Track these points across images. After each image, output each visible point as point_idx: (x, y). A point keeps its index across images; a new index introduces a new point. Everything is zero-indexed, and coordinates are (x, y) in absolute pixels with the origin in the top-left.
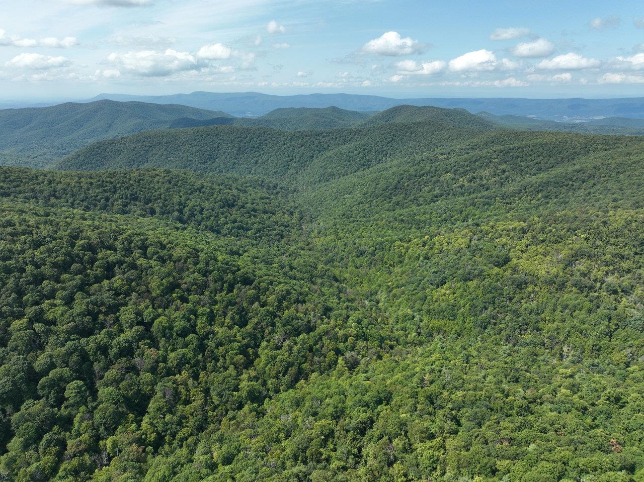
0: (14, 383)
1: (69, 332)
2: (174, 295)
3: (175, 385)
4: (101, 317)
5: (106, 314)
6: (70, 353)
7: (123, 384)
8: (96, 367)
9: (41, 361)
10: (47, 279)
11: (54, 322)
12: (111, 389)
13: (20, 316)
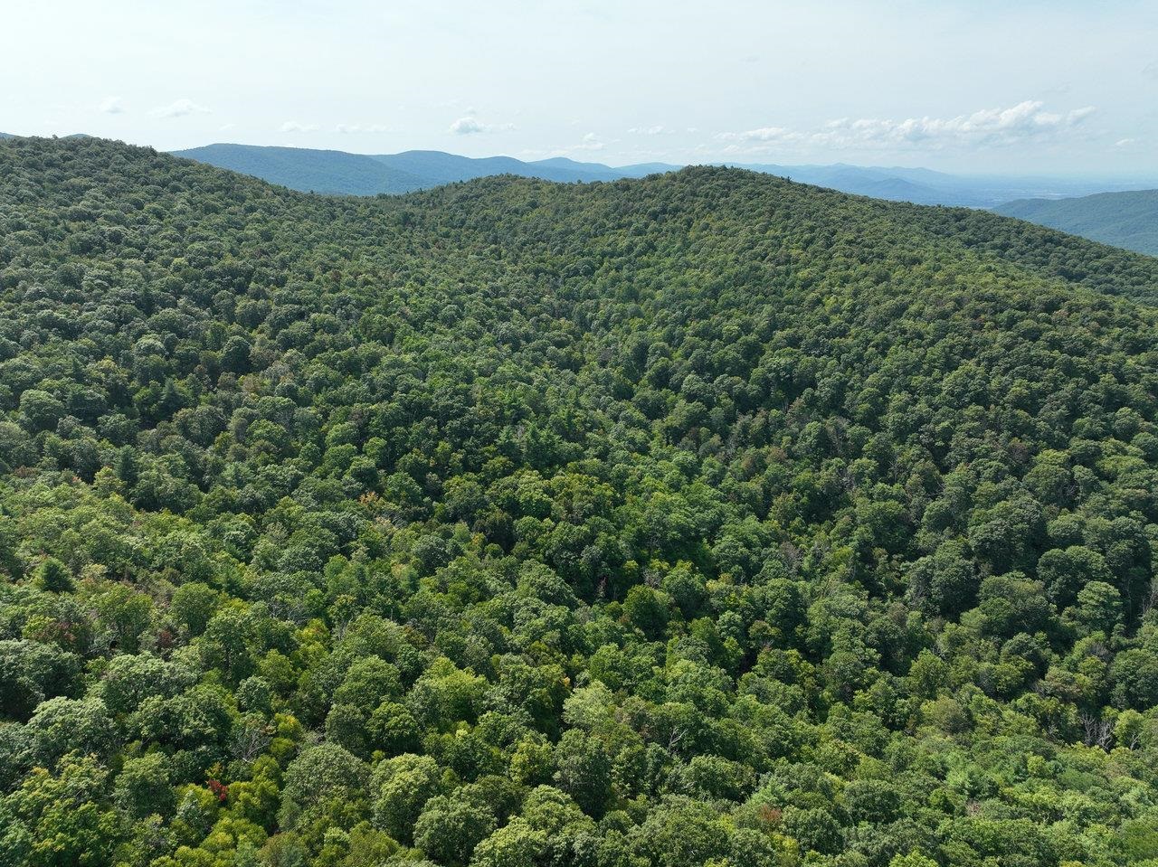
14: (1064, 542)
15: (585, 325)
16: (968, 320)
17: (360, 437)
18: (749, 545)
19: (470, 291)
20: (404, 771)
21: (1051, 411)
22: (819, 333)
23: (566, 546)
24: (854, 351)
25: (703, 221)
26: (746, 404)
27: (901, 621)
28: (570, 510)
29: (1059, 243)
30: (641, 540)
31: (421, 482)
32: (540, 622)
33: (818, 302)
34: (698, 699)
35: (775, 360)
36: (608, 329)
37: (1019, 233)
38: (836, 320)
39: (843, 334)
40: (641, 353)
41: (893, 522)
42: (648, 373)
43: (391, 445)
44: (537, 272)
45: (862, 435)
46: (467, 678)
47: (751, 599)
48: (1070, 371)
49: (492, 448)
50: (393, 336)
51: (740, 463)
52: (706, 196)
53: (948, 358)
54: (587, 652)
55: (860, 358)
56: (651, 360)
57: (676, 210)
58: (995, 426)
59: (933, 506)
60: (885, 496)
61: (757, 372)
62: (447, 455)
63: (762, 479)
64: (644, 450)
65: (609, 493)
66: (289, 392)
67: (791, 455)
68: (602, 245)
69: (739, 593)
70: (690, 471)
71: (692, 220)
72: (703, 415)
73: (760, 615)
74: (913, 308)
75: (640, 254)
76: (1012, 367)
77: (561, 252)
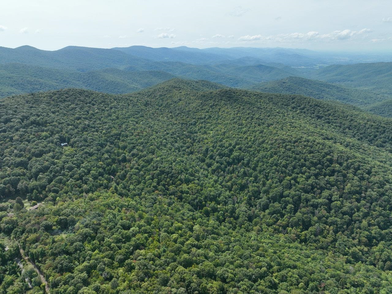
0: (276, 195)
1: (301, 189)
2: (354, 196)
3: (324, 228)
4: (316, 189)
5: (318, 189)
6: (295, 195)
7: (305, 215)
8: (301, 204)
9: (286, 193)
10: (306, 167)
11: (298, 183)
12: (300, 214)
13: (290, 175)
14: (285, 197)
15: (194, 140)
16: (277, 145)
17: (152, 179)
18: (226, 198)
19: (167, 134)
20: (175, 236)
21: (290, 168)
22: (245, 147)
23: (192, 200)
24: (253, 152)
25: (223, 109)
26: (229, 164)
27: (254, 212)
28: (192, 192)
29: (319, 106)
30: (206, 197)
31: (165, 187)
32: (189, 215)
33: (247, 138)
34: (213, 227)
35: (235, 154)
36: (199, 143)
37: (309, 103)
38: (250, 143)
39: (251, 147)
40: (207, 150)
41: (256, 192)
42: (208, 156)
43: (158, 180)
44: (182, 124)
45: (252, 172)
46: (180, 224)
47: (225, 209)
48: (295, 158)
49: (177, 179)
50: (154, 152)
51: (227, 178)
52: (224, 101)
53: (271, 155)
54: (196, 220)
55: (254, 153)
56: (209, 152)
57: (217, 105)
58: (278, 172)
59: (264, 188)
60: (255, 186)
61: (232, 156)
62: (169, 182)
63: (231, 182)
64: (207, 176)
65: (200, 188)
66: (137, 168)
67: (238, 176)
68: (198, 115)
69: (223, 207)
70: (216, 181)
71: (220, 108)
72: (220, 167)
73: (227, 212)
74: (266, 141)
75: (207, 119)
76: (284, 158)
77: (188, 117)
